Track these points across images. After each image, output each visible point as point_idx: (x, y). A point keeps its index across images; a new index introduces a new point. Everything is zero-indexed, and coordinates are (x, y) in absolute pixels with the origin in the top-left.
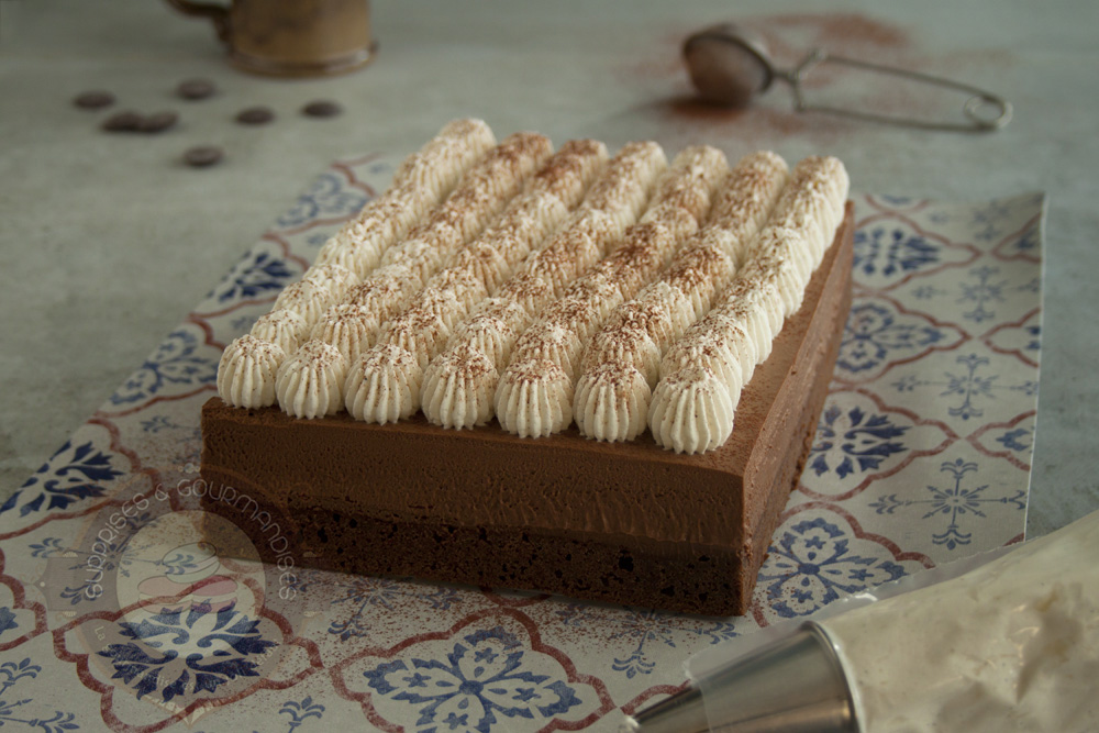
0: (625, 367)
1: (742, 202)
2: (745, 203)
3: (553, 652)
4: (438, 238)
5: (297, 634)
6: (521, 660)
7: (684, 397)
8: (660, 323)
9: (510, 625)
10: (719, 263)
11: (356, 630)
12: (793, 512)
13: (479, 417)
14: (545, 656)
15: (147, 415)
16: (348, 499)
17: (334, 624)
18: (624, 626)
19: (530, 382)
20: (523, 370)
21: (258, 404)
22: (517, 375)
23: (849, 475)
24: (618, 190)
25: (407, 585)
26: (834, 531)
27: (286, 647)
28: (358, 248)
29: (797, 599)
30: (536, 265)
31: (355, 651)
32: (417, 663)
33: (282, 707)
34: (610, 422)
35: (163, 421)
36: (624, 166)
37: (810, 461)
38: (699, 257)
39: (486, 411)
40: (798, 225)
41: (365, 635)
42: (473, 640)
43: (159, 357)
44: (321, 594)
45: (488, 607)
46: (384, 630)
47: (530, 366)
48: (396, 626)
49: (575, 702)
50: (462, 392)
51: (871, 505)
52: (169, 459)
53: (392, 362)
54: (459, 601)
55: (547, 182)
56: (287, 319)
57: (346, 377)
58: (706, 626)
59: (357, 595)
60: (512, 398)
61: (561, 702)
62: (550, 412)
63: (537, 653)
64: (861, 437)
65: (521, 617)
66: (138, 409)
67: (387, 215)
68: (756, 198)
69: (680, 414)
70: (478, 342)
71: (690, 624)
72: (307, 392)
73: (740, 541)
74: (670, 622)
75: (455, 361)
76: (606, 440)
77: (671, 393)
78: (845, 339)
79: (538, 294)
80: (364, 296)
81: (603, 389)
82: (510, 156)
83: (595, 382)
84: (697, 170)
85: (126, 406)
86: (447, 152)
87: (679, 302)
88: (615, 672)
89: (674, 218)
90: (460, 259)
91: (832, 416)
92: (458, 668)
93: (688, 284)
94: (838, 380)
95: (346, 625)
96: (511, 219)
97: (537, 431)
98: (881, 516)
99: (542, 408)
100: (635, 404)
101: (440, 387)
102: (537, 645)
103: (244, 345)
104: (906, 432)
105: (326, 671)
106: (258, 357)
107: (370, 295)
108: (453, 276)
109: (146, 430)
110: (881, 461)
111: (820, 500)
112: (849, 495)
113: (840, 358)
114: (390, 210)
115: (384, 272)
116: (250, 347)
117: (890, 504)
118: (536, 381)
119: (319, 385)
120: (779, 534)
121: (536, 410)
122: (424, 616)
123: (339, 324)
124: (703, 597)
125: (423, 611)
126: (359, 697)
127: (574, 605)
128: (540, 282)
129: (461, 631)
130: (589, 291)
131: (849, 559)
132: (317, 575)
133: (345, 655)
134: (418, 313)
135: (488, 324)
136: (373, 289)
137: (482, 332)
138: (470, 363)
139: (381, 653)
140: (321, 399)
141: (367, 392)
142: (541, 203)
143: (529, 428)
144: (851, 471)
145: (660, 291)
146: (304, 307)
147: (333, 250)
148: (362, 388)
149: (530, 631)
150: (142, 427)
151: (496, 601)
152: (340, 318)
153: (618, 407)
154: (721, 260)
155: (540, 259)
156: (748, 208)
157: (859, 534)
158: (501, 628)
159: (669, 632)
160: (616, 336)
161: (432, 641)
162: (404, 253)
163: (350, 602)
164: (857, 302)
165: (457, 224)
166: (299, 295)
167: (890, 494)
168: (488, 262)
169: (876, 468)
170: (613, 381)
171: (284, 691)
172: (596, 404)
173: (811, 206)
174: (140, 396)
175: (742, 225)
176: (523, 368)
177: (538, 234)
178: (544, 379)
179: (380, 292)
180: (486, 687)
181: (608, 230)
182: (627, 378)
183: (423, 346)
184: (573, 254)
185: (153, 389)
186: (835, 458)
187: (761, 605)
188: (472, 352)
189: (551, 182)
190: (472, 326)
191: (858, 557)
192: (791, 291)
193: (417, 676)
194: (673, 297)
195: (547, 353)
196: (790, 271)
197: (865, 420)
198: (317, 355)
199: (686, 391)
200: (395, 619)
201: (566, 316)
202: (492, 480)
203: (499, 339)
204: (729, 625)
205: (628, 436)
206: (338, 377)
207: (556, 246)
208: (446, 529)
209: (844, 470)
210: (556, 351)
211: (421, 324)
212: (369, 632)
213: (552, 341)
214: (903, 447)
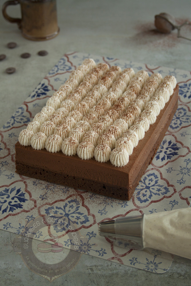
0: (106, 146)
1: (148, 90)
2: (148, 91)
3: (86, 207)
4: (75, 98)
5: (33, 197)
6: (79, 208)
7: (117, 155)
8: (117, 131)
9: (79, 199)
10: (137, 111)
11: (45, 197)
12: (148, 171)
13: (74, 153)
14: (84, 208)
15: (10, 132)
16: (46, 167)
17: (41, 196)
18: (103, 201)
19: (84, 148)
20: (83, 145)
21: (27, 145)
22: (82, 146)
23: (164, 160)
24: (119, 85)
25: (58, 186)
26: (156, 177)
27: (30, 201)
28: (56, 101)
29: (143, 196)
30: (94, 110)
31: (44, 203)
32: (57, 208)
33: (26, 217)
34: (101, 158)
35: (14, 134)
36: (123, 76)
37: (156, 156)
38: (132, 109)
39: (75, 152)
40: (159, 99)
41: (47, 199)
42: (69, 202)
43: (15, 115)
44: (39, 187)
45: (75, 193)
46: (51, 198)
47: (85, 144)
48: (54, 197)
49: (88, 221)
50: (70, 149)
51: (167, 170)
52: (13, 146)
53: (56, 139)
54: (69, 191)
55: (103, 81)
56: (35, 124)
57: (46, 141)
58: (121, 202)
59: (47, 188)
60: (80, 151)
61: (85, 221)
62: (88, 155)
63: (83, 207)
64: (170, 149)
65: (81, 197)
66: (8, 130)
67: (65, 89)
68: (151, 89)
69: (116, 159)
70: (76, 135)
71: (118, 201)
72: (37, 144)
73: (128, 186)
74: (113, 200)
75: (69, 141)
76: (100, 162)
77: (114, 154)
78: (173, 118)
79: (93, 119)
80: (53, 118)
81: (100, 151)
82: (97, 72)
83: (98, 149)
84: (140, 79)
85: (6, 129)
86: (83, 69)
87: (124, 124)
88: (99, 213)
89: (130, 95)
90: (78, 107)
91: (164, 142)
92: (65, 210)
93: (128, 118)
94: (168, 131)
95: (43, 196)
96: (92, 93)
97: (85, 158)
98: (168, 173)
99: (86, 154)
100: (107, 155)
101: (65, 147)
102: (83, 205)
103: (24, 132)
104: (179, 149)
105: (37, 208)
106: (27, 135)
107: (55, 118)
108: (75, 112)
109: (9, 137)
110: (172, 157)
111: (155, 168)
112: (162, 166)
113: (171, 125)
114: (66, 88)
115: (60, 110)
116: (26, 132)
117: (171, 170)
118: (86, 148)
119: (40, 143)
120: (143, 177)
121: (85, 154)
122: (60, 194)
123: (46, 127)
124: (121, 196)
125: (61, 193)
126: (43, 216)
127: (93, 194)
128: (94, 115)
129: (68, 199)
130: (104, 120)
131: (157, 185)
132: (40, 181)
134: (64, 125)
135: (78, 130)
136: (55, 116)
137: (76, 132)
138: (72, 142)
139: (50, 204)
140: (40, 146)
141: (50, 146)
142: (101, 88)
143: (84, 158)
144: (165, 159)
145: (120, 121)
146: (40, 119)
147: (50, 101)
148: (49, 145)
149: (82, 201)
150: (8, 136)
151: (77, 192)
152: (47, 125)
153: (103, 155)
154: (137, 110)
155: (95, 108)
156: (149, 92)
157: (162, 178)
158: (76, 199)
159: (113, 203)
160: (106, 136)
161: (61, 202)
162: (66, 103)
163: (45, 189)
164: (179, 107)
165: (80, 93)
166: (39, 116)
167: (171, 167)
168: (84, 108)
169: (170, 159)
170: (102, 149)
171: (27, 213)
172: (98, 154)
173: (163, 93)
174: (9, 126)
175: (146, 98)
176: (83, 144)
177: (99, 97)
178: (87, 147)
179: (57, 117)
180: (70, 215)
181: (114, 98)
182: (105, 149)
183: (64, 134)
184: (104, 106)
185: (12, 125)
186: (162, 155)
187: (135, 197)
188: (73, 138)
189: (104, 81)
190: (74, 131)
191: (160, 185)
192: (152, 119)
193: (56, 211)
194: (122, 123)
195: (90, 139)
196: (153, 114)
197: (172, 144)
198: (39, 136)
199: (117, 154)
200: (54, 195)
201: (97, 127)
202: (76, 167)
203: (80, 134)
204: (126, 202)
205: (105, 161)
206: (44, 141)
207: (100, 103)
208: (66, 176)
209: (163, 159)
210: (92, 138)
211: (64, 128)
212: (48, 198)
213: (92, 136)
214: (178, 153)
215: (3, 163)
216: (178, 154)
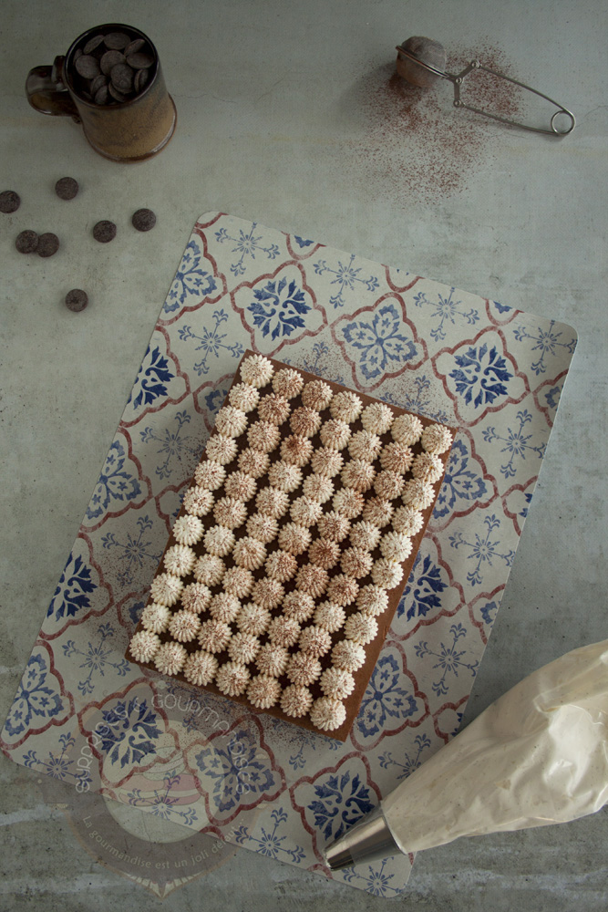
0: (302, 701)
5: (170, 726)
6: (256, 753)
8: (324, 649)
9: (253, 730)
10: (364, 569)
11: (194, 726)
14: (265, 751)
15: (104, 531)
17: (185, 721)
20: (259, 694)
23: (412, 617)
26: (395, 666)
29: (369, 719)
30: (276, 569)
31: (193, 740)
32: (216, 752)
35: (112, 537)
38: (355, 566)
40: (411, 525)
41: (197, 730)
42: (238, 737)
43: (107, 469)
45: (246, 713)
46: (204, 727)
47: (261, 690)
48: (208, 724)
49: (273, 783)
51: (415, 647)
52: (116, 576)
53: (203, 672)
54: (234, 707)
56: (158, 618)
61: (267, 783)
63: (262, 749)
64: (425, 584)
65: (258, 722)
66: (99, 525)
75: (230, 680)
83: (288, 707)
85: (95, 521)
87: (336, 622)
88: (290, 765)
90: (240, 555)
91: (416, 562)
92: (231, 757)
93: (345, 597)
95: (190, 722)
98: (417, 658)
102: (262, 745)
104: (445, 589)
105: (181, 753)
109: (104, 546)
110: (428, 609)
111: (395, 639)
112: (408, 636)
116: (142, 649)
117: (423, 649)
118: (263, 699)
122: (220, 716)
123: (181, 632)
125: (220, 712)
126: (193, 772)
129: (234, 730)
130: (297, 608)
131: (396, 690)
133: (189, 743)
134: (216, 632)
135: (246, 650)
136: (197, 598)
137: (243, 655)
138: (236, 682)
139: (203, 743)
144: (413, 615)
145: (329, 616)
147: (182, 533)
149: (260, 733)
151: (249, 709)
152: (181, 628)
154: (366, 567)
157: (405, 671)
158: (249, 730)
159: (314, 739)
160: (301, 672)
161: (223, 736)
162: (214, 541)
165: (244, 495)
167: (424, 642)
169: (424, 615)
170: (296, 708)
174: (100, 511)
176: (258, 692)
180: (241, 770)
182: (301, 708)
185: (105, 505)
186: (409, 601)
189: (295, 454)
190: (239, 650)
191: (401, 689)
193: (215, 759)
194: (334, 619)
197: (430, 569)
198: (170, 663)
199: (325, 723)
201: (283, 636)
203: (251, 658)
207: (288, 543)
209: (410, 614)
210: (275, 670)
211: (217, 638)
212: (198, 727)
213: (274, 666)
214: (440, 602)
215: (102, 628)
216: (440, 606)
